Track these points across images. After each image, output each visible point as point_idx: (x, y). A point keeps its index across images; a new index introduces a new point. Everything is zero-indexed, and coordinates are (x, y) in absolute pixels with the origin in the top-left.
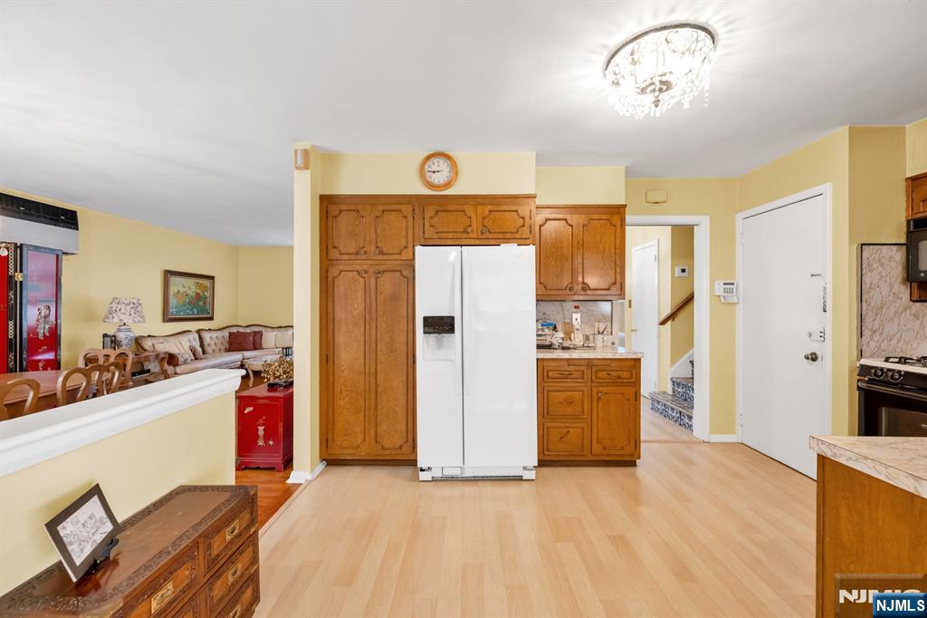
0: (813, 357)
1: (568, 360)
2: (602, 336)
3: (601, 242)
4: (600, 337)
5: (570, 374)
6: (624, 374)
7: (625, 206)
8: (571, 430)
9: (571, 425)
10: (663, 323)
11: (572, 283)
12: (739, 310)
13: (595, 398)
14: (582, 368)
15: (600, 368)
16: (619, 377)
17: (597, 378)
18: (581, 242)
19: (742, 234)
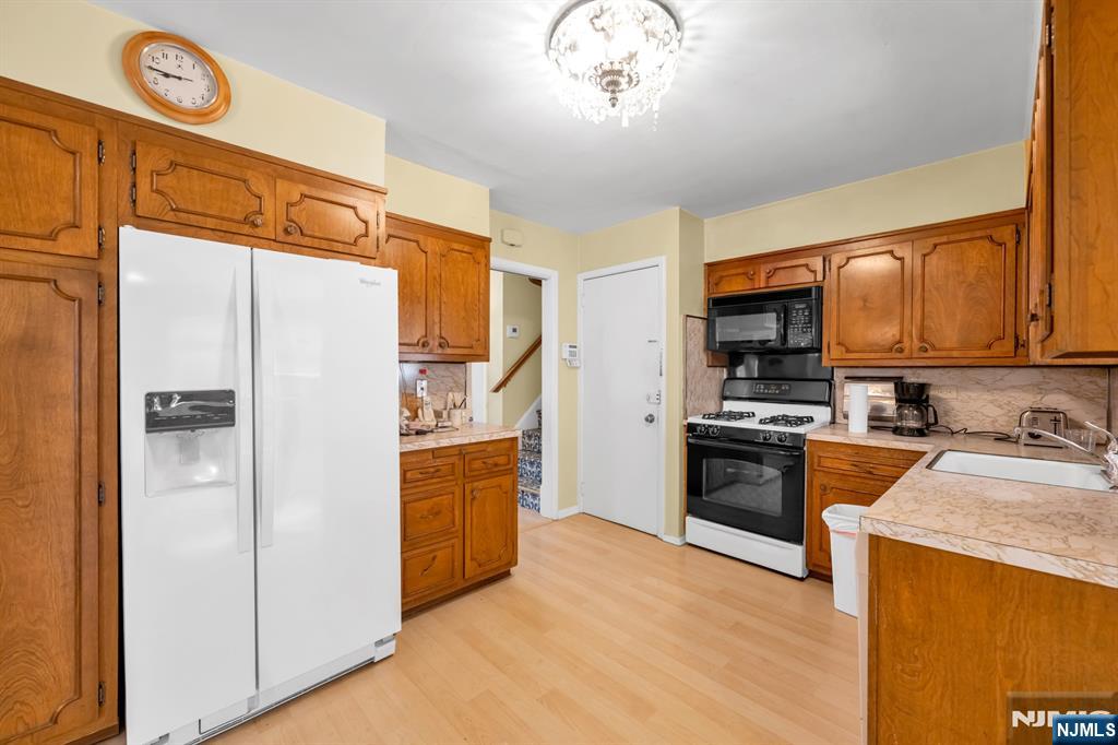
0: (650, 419)
1: (433, 451)
2: (460, 411)
3: (463, 282)
4: (457, 412)
5: (437, 471)
6: (502, 460)
7: (489, 240)
8: (439, 553)
9: (438, 546)
10: (497, 390)
11: (426, 336)
12: (581, 372)
13: (468, 498)
14: (451, 460)
15: (473, 455)
16: (496, 465)
17: (470, 471)
18: (438, 279)
19: (584, 295)
